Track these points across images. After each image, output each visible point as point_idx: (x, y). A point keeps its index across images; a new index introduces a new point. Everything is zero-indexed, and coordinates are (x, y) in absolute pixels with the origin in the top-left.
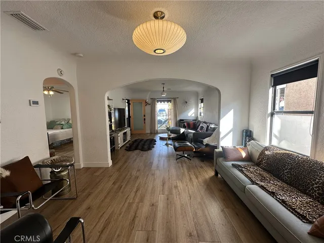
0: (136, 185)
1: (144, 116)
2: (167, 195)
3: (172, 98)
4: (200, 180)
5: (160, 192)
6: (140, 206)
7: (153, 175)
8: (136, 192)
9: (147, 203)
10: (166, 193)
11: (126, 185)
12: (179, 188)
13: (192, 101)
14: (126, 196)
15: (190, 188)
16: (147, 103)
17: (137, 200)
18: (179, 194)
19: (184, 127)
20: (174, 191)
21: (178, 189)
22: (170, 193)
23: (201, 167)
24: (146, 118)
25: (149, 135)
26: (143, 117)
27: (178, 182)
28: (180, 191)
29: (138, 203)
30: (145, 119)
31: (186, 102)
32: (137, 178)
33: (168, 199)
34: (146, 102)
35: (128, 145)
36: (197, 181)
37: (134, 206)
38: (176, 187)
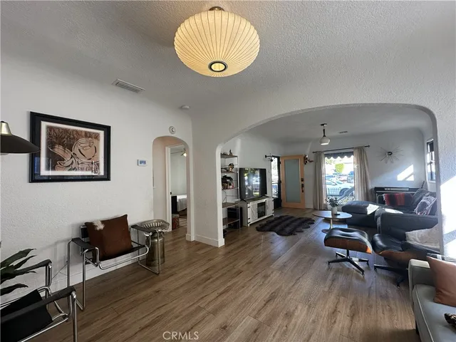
0: (229, 284)
1: (302, 180)
2: (260, 324)
3: (355, 148)
4: (360, 324)
5: (254, 310)
6: (207, 318)
7: (266, 277)
8: (221, 294)
9: (220, 319)
10: (262, 318)
11: (217, 279)
12: (293, 321)
13: (407, 150)
14: (203, 295)
15: (318, 331)
16: (305, 160)
17: (210, 308)
18: (285, 332)
19: (381, 202)
20: (279, 321)
21: (290, 322)
22: (270, 321)
23: (385, 297)
24: (305, 183)
25: (310, 211)
26: (301, 183)
27: (300, 307)
28: (291, 327)
29: (209, 313)
30: (303, 186)
31: (390, 153)
32: (239, 272)
33: (255, 331)
34: (305, 158)
35: (264, 222)
36: (347, 322)
37: (201, 314)
38: (289, 315)
